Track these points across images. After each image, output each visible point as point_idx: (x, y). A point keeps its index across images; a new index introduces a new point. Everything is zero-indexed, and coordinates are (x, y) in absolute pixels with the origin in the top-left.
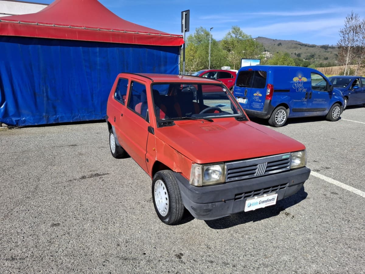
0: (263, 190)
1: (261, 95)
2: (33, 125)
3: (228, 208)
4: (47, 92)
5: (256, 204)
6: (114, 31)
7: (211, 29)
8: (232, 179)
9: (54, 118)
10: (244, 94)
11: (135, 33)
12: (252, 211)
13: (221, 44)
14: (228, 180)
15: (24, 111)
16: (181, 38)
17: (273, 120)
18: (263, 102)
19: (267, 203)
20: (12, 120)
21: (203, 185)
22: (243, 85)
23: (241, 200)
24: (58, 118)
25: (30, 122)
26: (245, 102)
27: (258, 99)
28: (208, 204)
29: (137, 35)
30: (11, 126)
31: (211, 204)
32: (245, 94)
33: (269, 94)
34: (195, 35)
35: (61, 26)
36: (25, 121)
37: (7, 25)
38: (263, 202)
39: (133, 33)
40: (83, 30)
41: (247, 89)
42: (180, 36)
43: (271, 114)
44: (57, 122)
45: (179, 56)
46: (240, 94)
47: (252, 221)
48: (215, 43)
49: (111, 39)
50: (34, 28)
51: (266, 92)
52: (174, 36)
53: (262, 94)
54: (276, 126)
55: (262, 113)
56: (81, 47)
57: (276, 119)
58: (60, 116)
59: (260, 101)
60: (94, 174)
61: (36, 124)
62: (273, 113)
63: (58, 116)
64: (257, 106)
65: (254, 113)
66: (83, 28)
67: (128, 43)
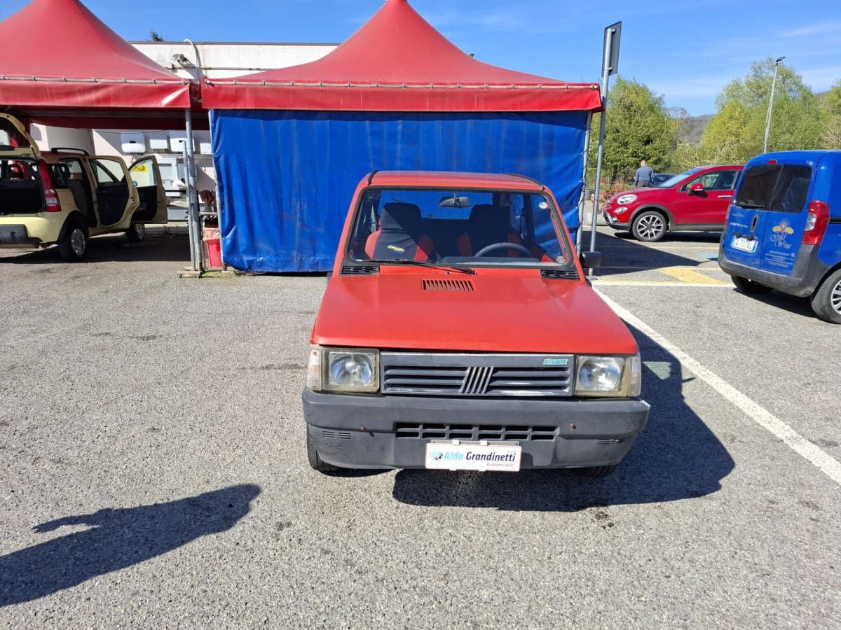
0: (478, 428)
1: (790, 231)
2: (274, 271)
3: (383, 449)
4: (302, 212)
5: (456, 456)
6: (434, 86)
7: (777, 61)
8: (399, 390)
9: (311, 262)
10: (749, 227)
11: (482, 86)
12: (447, 471)
13: (826, 99)
14: (389, 390)
15: (262, 245)
16: (594, 89)
17: (825, 303)
18: (795, 249)
19: (491, 462)
20: (242, 259)
21: (324, 389)
22: (751, 203)
23: (415, 440)
24: (317, 263)
25: (270, 266)
26: (752, 248)
27: (782, 241)
28: (332, 431)
29: (485, 92)
30: (242, 270)
31: (338, 431)
32: (752, 227)
33: (812, 228)
34: (748, 80)
35: (333, 85)
36: (262, 264)
37: (244, 89)
38: (479, 457)
39: (477, 87)
40: (373, 89)
41: (758, 214)
42: (591, 87)
43: (817, 284)
44: (316, 270)
45: (587, 132)
46: (742, 226)
47: (496, 508)
48: (808, 97)
49: (428, 104)
50: (286, 92)
51: (804, 223)
52: (576, 87)
53: (793, 228)
54: (833, 319)
55: (789, 280)
56: (367, 122)
57: (833, 300)
58: (322, 258)
59: (788, 246)
60: (290, 364)
61: (280, 271)
62: (826, 282)
63: (318, 258)
64: (779, 259)
65: (769, 277)
66: (373, 85)
67: (463, 110)
